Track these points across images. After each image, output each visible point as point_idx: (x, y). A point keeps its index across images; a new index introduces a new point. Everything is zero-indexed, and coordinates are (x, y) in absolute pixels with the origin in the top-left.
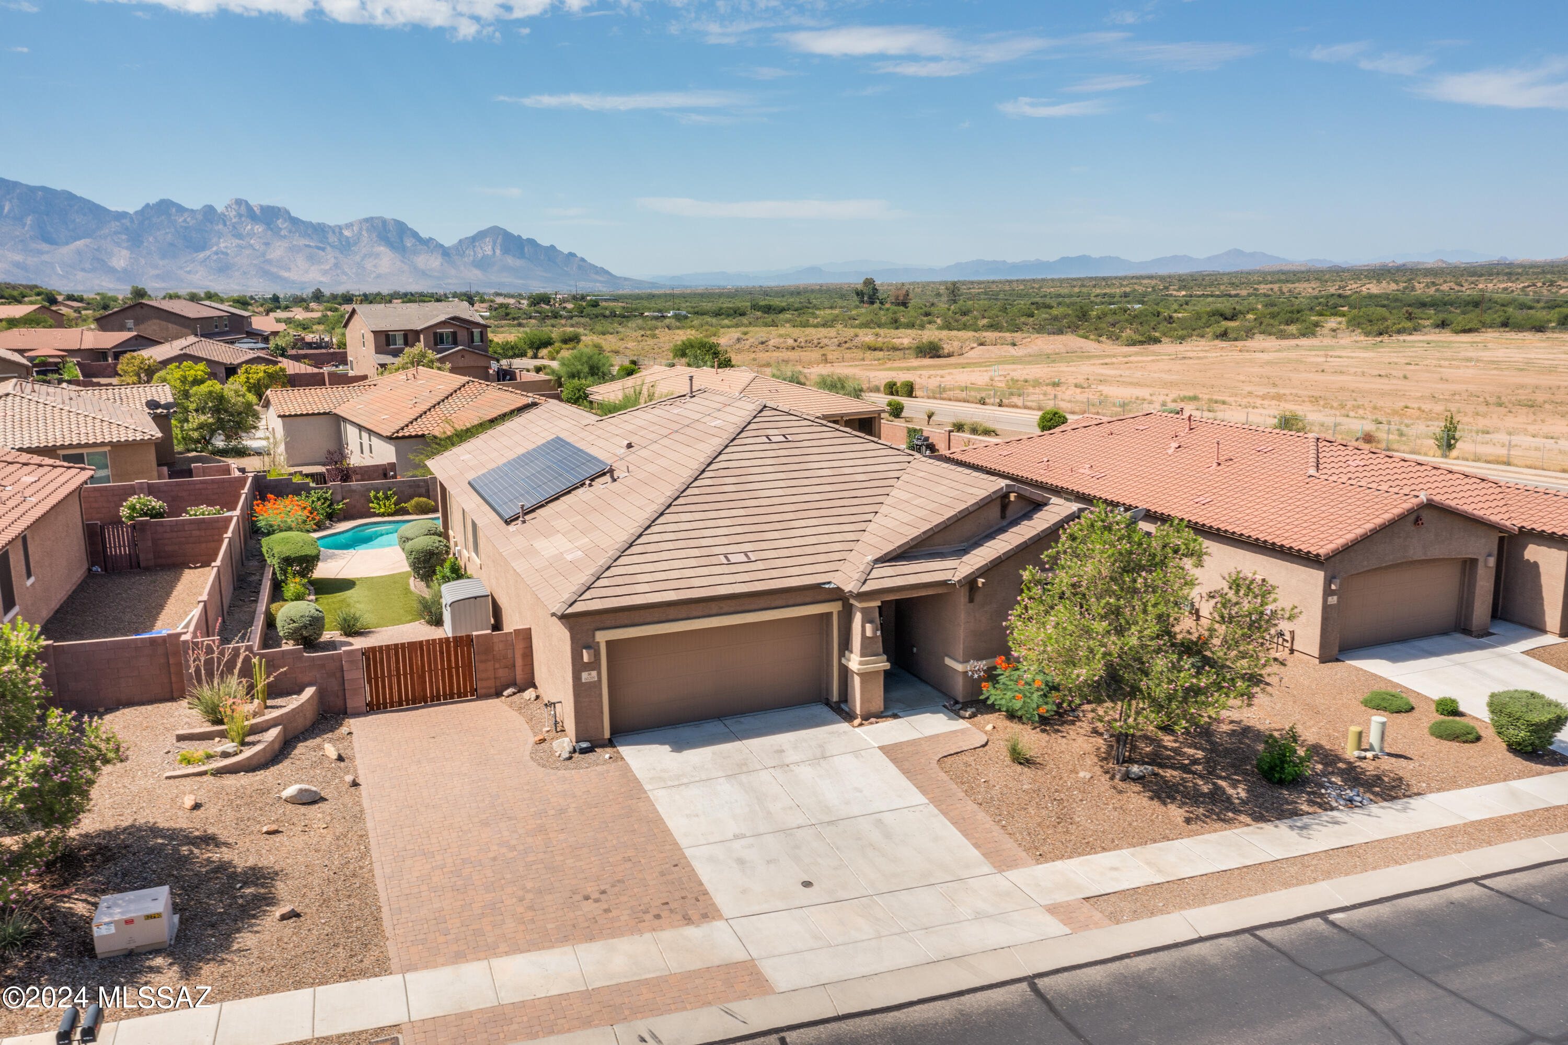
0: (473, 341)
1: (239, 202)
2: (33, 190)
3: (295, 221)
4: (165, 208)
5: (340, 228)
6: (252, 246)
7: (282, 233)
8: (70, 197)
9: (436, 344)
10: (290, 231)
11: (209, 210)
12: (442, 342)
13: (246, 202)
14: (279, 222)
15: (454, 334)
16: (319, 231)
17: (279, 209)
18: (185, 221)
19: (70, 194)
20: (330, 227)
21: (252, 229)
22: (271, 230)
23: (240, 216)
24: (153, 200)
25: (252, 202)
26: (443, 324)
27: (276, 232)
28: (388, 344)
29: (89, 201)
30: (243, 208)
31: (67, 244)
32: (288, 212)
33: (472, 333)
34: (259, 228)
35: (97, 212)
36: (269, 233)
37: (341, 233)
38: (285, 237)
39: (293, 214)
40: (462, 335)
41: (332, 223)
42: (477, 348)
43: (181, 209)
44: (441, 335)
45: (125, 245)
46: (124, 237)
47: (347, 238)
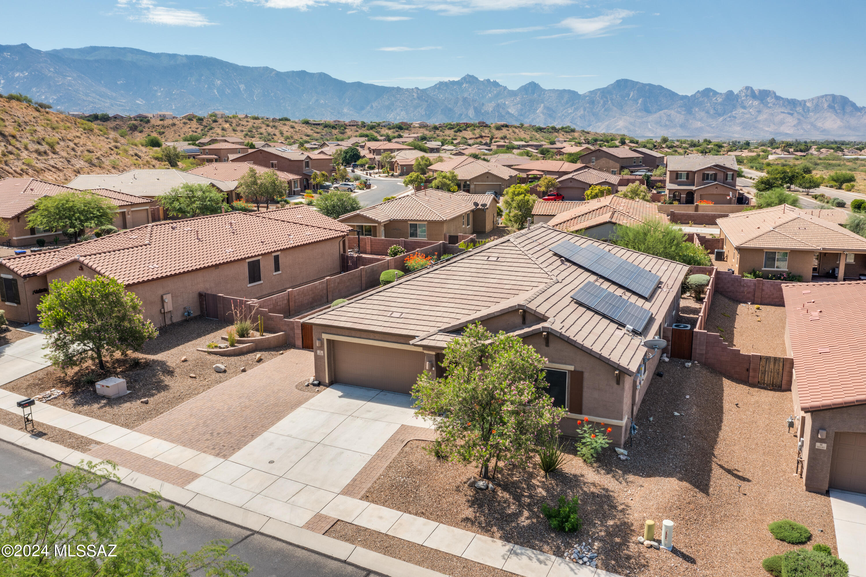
0: (727, 179)
1: (747, 88)
2: (644, 85)
3: (778, 98)
4: (708, 93)
5: (805, 101)
6: (750, 113)
7: (769, 105)
8: (661, 88)
9: (703, 180)
10: (774, 104)
11: (731, 93)
12: (707, 179)
13: (751, 88)
14: (768, 99)
15: (716, 175)
16: (793, 103)
17: (770, 91)
18: (716, 99)
19: (661, 86)
20: (798, 101)
21: (752, 103)
22: (763, 103)
23: (747, 96)
24: (701, 89)
25: (754, 88)
26: (710, 168)
27: (766, 105)
28: (677, 178)
29: (670, 90)
30: (749, 91)
31: (656, 112)
32: (774, 93)
33: (727, 174)
34: (756, 103)
35: (672, 95)
36: (762, 105)
37: (805, 105)
38: (770, 107)
39: (777, 94)
40: (720, 176)
41: (800, 99)
42: (729, 184)
43: (715, 93)
44: (708, 175)
45: (683, 113)
46: (684, 109)
47: (808, 107)
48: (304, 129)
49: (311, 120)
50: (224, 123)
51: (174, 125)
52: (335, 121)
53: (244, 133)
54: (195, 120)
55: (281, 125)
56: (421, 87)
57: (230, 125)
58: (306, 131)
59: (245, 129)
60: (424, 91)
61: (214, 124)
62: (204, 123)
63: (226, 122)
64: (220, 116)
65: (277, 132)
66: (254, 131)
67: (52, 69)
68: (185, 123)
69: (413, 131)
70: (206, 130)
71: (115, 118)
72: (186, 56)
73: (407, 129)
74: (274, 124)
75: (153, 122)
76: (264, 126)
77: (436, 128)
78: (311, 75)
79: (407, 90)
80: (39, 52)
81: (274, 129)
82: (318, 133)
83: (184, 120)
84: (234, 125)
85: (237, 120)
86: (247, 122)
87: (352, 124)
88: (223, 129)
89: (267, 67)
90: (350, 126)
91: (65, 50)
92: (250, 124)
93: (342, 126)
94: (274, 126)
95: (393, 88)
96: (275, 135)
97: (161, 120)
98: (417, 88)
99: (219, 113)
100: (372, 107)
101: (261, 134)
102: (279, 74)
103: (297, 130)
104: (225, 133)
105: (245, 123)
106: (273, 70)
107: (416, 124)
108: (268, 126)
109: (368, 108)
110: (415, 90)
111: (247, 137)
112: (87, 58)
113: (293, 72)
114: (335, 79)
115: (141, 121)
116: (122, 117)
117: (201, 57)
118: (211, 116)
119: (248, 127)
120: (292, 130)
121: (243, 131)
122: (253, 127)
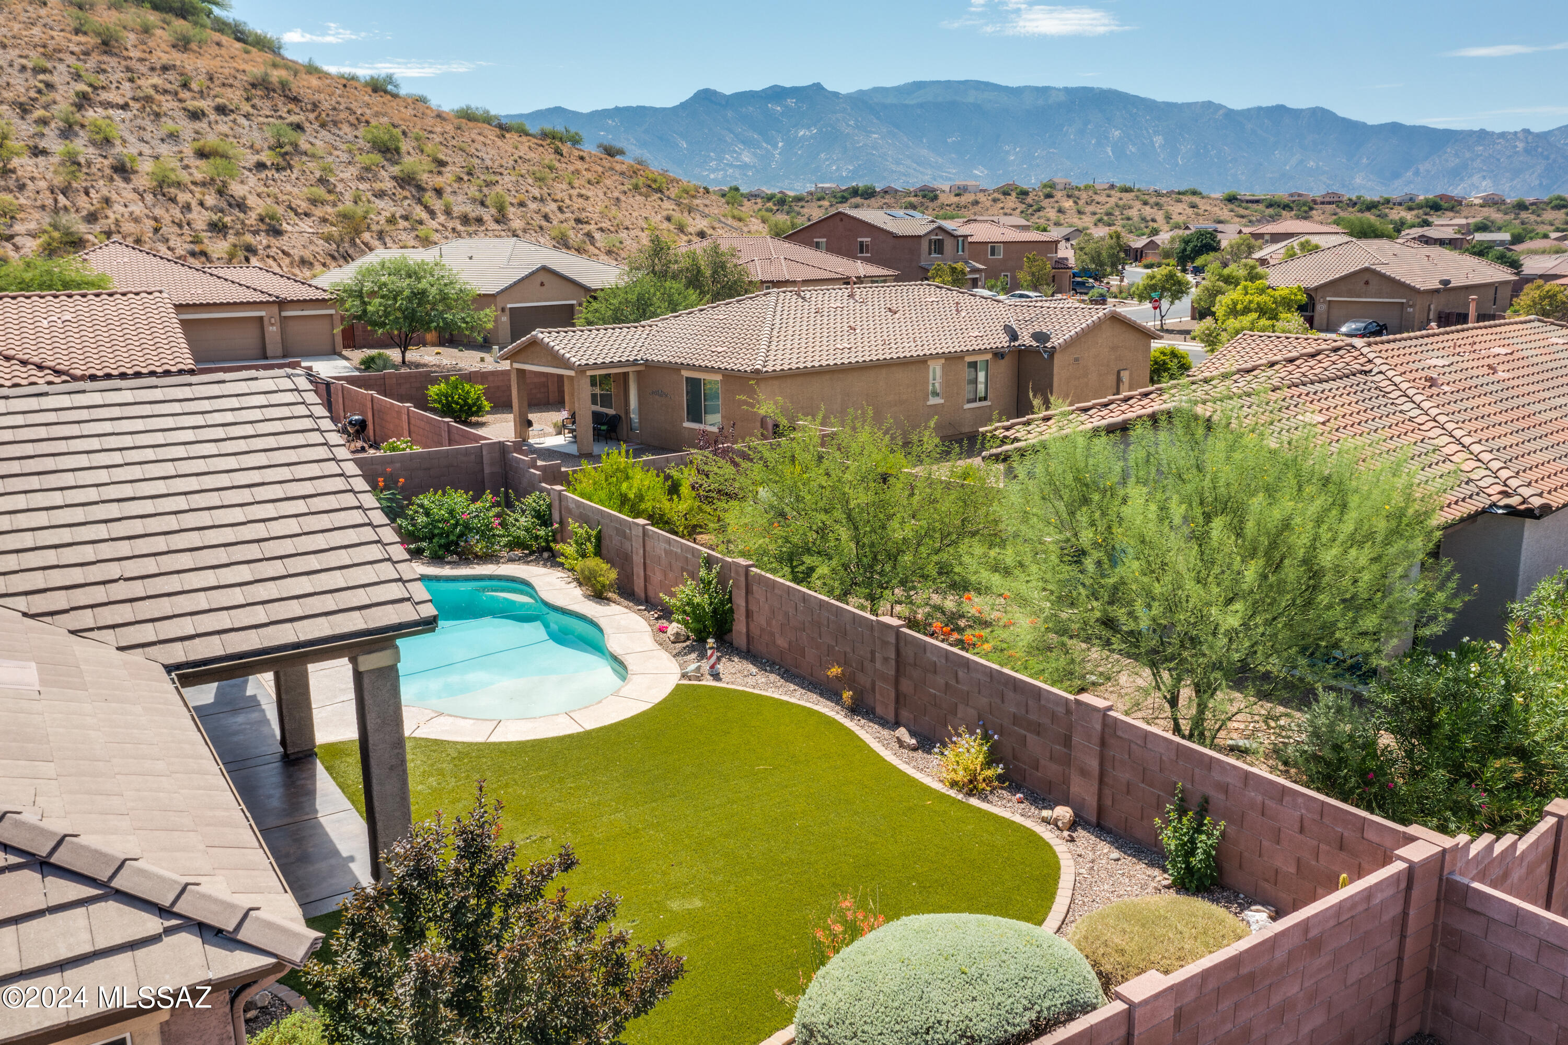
48: (1216, 209)
49: (1245, 193)
50: (1065, 198)
51: (976, 203)
52: (1292, 195)
53: (1098, 216)
54: (1014, 194)
55: (1171, 202)
56: (1536, 129)
57: (1075, 203)
58: (1219, 212)
59: (1101, 210)
60: (1544, 136)
61: (1047, 200)
62: (1029, 200)
63: (1069, 196)
64: (1061, 186)
65: (1160, 216)
66: (1117, 213)
67: (852, 123)
68: (995, 200)
69: (1463, 214)
70: (1030, 211)
71: (886, 192)
72: (1066, 89)
73: (1452, 209)
74: (1158, 200)
75: (943, 199)
76: (1138, 205)
77: (1521, 206)
78: (1296, 114)
79: (1503, 135)
80: (836, 94)
81: (1155, 210)
82: (1243, 217)
83: (996, 195)
84: (1081, 202)
85: (1090, 193)
86: (1109, 196)
87: (1328, 199)
88: (1060, 211)
89: (1210, 102)
90: (1323, 203)
91: (876, 90)
92: (1112, 201)
93: (1304, 204)
94: (1157, 204)
95: (1471, 133)
96: (1154, 220)
97: (957, 195)
98: (1527, 132)
99: (1059, 180)
100: (1417, 173)
101: (1129, 219)
102: (1230, 114)
103: (1201, 212)
104: (1062, 217)
105: (1102, 199)
106: (1220, 107)
107: (1476, 198)
108: (1145, 203)
109: (1409, 174)
110: (1521, 136)
111: (1100, 225)
112: (907, 102)
113: (1259, 109)
114: (1344, 119)
115: (924, 197)
116: (896, 191)
117: (1092, 89)
118: (1045, 186)
119: (1108, 206)
120: (1190, 211)
121: (1094, 214)
122: (1117, 206)
